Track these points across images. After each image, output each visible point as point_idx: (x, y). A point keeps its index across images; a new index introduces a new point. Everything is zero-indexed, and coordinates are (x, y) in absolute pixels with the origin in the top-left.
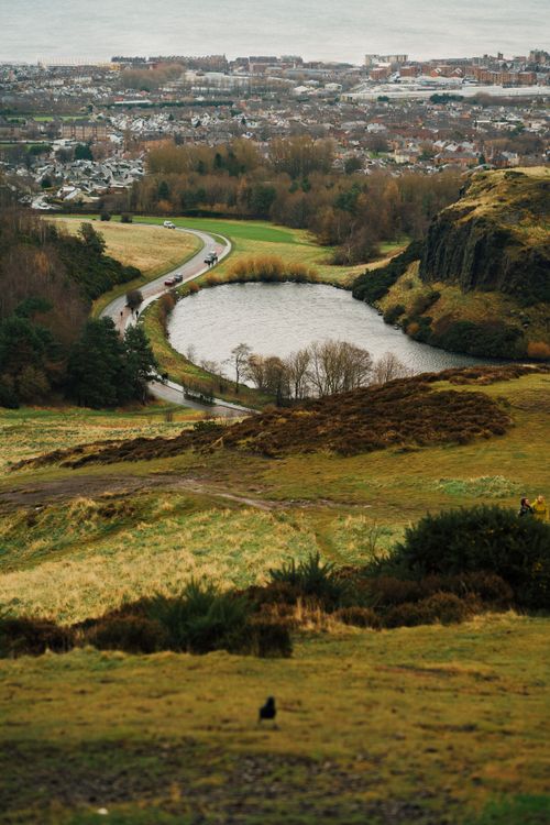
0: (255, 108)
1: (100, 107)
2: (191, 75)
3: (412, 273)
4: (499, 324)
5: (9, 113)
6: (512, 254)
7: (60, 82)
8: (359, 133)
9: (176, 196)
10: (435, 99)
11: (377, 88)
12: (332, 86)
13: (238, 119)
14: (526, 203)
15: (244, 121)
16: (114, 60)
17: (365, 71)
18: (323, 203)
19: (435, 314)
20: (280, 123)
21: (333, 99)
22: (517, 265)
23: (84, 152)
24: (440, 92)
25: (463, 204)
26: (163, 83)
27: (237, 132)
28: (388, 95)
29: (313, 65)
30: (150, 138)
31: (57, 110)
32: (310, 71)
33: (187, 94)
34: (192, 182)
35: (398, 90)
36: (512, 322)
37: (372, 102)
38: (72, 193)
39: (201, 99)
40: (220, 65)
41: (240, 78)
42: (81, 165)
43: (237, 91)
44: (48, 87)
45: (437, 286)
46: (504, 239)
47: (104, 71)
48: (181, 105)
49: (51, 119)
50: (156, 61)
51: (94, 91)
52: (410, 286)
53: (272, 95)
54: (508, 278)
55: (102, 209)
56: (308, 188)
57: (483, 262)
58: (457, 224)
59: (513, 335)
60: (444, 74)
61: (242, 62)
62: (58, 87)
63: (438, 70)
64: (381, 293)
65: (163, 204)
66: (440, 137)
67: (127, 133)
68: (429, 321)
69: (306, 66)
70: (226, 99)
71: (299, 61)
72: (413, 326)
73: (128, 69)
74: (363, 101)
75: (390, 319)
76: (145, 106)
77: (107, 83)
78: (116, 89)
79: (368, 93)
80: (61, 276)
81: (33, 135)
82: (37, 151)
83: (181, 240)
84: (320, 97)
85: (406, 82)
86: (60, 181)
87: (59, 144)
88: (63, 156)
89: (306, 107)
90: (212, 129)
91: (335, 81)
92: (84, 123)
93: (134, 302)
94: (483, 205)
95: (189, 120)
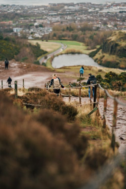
0: (79, 14)
1: (46, 15)
2: (66, 7)
3: (100, 52)
4: (115, 61)
5: (25, 17)
6: (118, 48)
7: (37, 9)
8: (101, 20)
9: (57, 36)
10: (120, 12)
11: (107, 10)
12: (97, 9)
13: (75, 17)
14: (122, 38)
15: (77, 18)
16: (49, 4)
17: (105, 5)
18: (87, 37)
19: (103, 60)
20: (84, 18)
21: (97, 12)
22: (119, 50)
23: (41, 26)
24: (121, 10)
25: (110, 38)
26: (60, 9)
27: (74, 21)
28: (110, 11)
29: (94, 4)
30: (56, 22)
31: (36, 16)
32: (93, 6)
33: (64, 12)
34: (61, 33)
35: (112, 10)
36: (118, 61)
37: (106, 13)
38: (37, 35)
39: (68, 13)
40: (73, 5)
41: (77, 8)
42: (40, 29)
43: (76, 11)
44: (34, 11)
45: (104, 54)
46: (117, 45)
47: (47, 7)
48: (63, 14)
49: (34, 18)
50: (58, 4)
51: (44, 11)
52: (100, 54)
53: (84, 12)
54: (118, 52)
55: (43, 39)
56: (84, 34)
57: (113, 49)
58: (108, 42)
59: (118, 64)
60: (123, 6)
61: (78, 4)
62: (37, 11)
63: (122, 5)
64: (94, 55)
65: (55, 38)
66: (119, 21)
67: (51, 21)
68: (102, 61)
69: (92, 4)
70: (73, 13)
71: (90, 3)
72: (99, 62)
73: (52, 6)
74: (104, 13)
75: (95, 61)
76: (55, 15)
77: (47, 9)
78: (49, 11)
79: (105, 11)
80: (32, 53)
81: (31, 22)
82: (31, 25)
83: (57, 45)
84: (94, 12)
85: (114, 8)
86: (35, 33)
87: (36, 24)
88: (37, 27)
89: (91, 14)
90: (69, 20)
91: (98, 8)
92: (41, 19)
93: (46, 58)
94: (113, 38)
95: (64, 18)
